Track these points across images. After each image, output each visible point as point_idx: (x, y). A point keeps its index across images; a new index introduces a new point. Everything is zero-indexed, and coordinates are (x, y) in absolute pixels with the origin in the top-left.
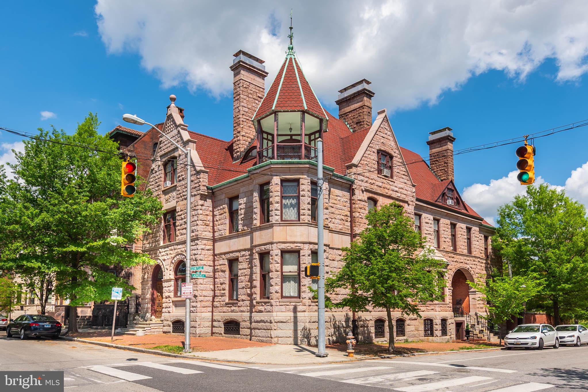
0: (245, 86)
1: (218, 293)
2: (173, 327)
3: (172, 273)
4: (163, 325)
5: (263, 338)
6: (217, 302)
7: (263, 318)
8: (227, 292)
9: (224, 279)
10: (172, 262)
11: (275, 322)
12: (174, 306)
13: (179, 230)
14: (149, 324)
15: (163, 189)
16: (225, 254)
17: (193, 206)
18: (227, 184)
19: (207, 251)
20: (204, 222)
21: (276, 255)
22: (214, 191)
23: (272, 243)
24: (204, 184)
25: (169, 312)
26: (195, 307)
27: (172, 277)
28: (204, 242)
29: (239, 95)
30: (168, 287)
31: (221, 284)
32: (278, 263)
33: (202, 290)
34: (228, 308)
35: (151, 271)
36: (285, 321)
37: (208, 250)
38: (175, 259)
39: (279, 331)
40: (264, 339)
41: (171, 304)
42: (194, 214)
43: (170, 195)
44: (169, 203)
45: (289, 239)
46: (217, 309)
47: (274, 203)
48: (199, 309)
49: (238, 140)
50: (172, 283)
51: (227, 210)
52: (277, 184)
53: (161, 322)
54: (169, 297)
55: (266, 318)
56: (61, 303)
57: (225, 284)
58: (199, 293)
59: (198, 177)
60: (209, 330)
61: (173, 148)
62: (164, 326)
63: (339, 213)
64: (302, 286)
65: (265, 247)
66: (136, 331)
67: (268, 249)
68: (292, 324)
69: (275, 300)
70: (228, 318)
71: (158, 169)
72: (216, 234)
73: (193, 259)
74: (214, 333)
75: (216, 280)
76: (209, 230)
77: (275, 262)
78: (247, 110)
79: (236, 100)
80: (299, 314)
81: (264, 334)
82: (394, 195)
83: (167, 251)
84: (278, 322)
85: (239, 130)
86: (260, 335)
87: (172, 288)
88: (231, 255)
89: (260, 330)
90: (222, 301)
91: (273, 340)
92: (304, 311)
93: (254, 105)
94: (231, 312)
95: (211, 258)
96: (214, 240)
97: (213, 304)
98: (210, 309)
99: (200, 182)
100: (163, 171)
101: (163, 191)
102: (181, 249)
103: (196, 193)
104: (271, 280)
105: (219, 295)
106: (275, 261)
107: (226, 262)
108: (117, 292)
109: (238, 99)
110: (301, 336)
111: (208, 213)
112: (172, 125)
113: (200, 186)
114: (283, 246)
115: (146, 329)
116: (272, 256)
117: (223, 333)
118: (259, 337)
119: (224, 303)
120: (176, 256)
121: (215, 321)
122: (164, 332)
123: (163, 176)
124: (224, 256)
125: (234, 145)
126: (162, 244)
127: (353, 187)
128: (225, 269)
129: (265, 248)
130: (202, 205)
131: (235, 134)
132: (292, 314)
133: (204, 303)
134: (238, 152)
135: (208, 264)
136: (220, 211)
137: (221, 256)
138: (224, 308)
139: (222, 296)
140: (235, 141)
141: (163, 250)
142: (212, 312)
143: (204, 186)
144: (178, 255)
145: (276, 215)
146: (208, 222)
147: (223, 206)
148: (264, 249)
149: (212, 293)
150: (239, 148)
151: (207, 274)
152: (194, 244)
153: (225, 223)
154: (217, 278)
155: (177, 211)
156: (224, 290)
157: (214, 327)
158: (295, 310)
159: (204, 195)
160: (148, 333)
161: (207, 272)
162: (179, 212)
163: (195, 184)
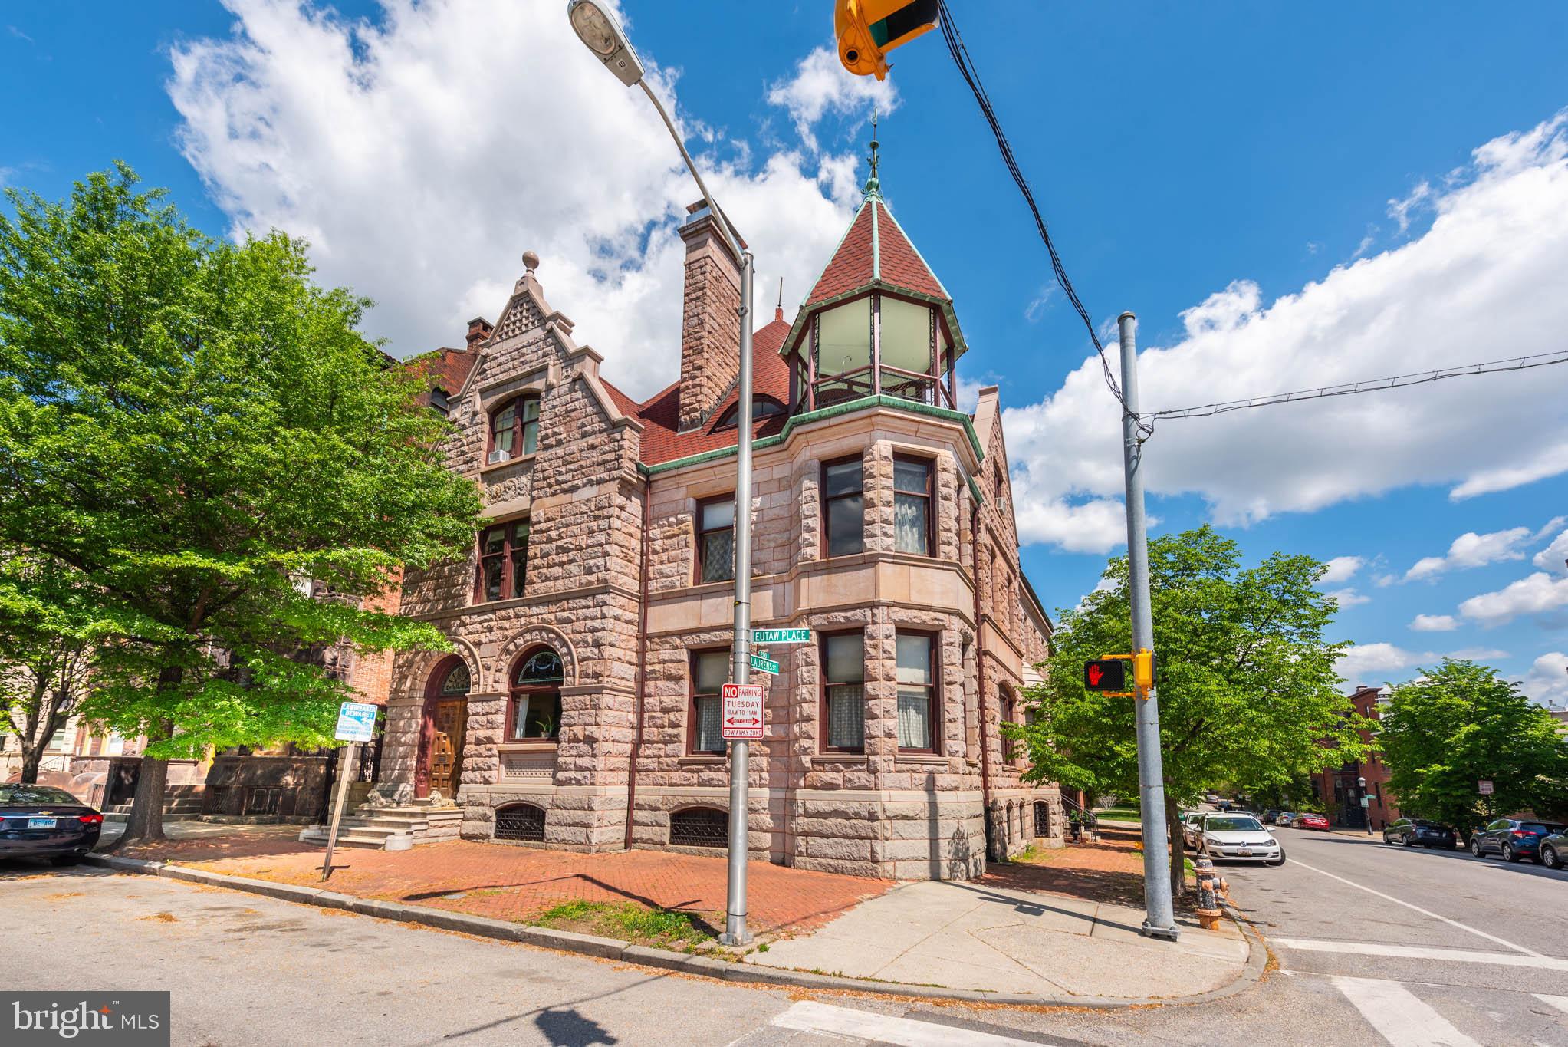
0: (714, 274)
1: (649, 732)
2: (498, 821)
3: (504, 678)
4: (461, 816)
5: (840, 861)
6: (648, 757)
7: (841, 807)
8: (683, 732)
9: (678, 698)
10: (506, 651)
11: (889, 818)
12: (503, 767)
13: (536, 568)
14: (424, 815)
15: (483, 468)
16: (680, 634)
17: (593, 508)
18: (700, 462)
19: (625, 625)
20: (625, 550)
21: (887, 637)
22: (652, 478)
23: (873, 605)
24: (632, 456)
25: (487, 782)
26: (588, 769)
27: (504, 687)
28: (622, 601)
29: (703, 289)
30: (488, 713)
31: (666, 711)
32: (891, 658)
33: (610, 725)
34: (688, 775)
35: (423, 673)
36: (911, 814)
37: (629, 622)
38: (520, 641)
39: (896, 842)
40: (847, 864)
41: (495, 760)
42: (596, 528)
43: (508, 483)
44: (502, 503)
45: (916, 600)
46: (647, 776)
47: (880, 504)
48: (599, 777)
49: (695, 386)
50: (503, 704)
51: (690, 526)
52: (886, 458)
53: (457, 809)
54: (490, 740)
55: (855, 804)
56: (97, 747)
57: (681, 710)
58: (603, 730)
59: (618, 436)
60: (619, 833)
61: (528, 369)
62: (463, 819)
64: (950, 721)
65: (849, 614)
66: (385, 835)
67: (857, 620)
68: (925, 823)
69: (886, 757)
70: (690, 800)
71: (472, 420)
72: (653, 585)
73: (587, 642)
74: (635, 841)
75: (646, 700)
76: (633, 572)
77: (885, 655)
78: (716, 326)
79: (692, 300)
80: (941, 796)
81: (844, 851)
83: (491, 620)
84: (896, 817)
85: (699, 362)
86: (828, 851)
87: (501, 718)
88: (704, 636)
89: (827, 837)
90: (667, 756)
91: (880, 868)
92: (956, 788)
93: (728, 322)
94: (699, 784)
95: (634, 643)
96: (645, 600)
97: (632, 764)
98: (624, 776)
99: (621, 448)
100: (486, 427)
101: (482, 474)
102: (544, 616)
103: (605, 476)
104: (871, 703)
105: (655, 739)
106: (885, 652)
107: (684, 655)
108: (359, 719)
109: (698, 298)
110: (950, 857)
111: (632, 530)
112: (527, 318)
113: (620, 457)
114: (902, 615)
115: (414, 827)
116: (872, 638)
117: (668, 842)
118: (826, 856)
119: (676, 760)
120: (522, 634)
121: (641, 807)
122: (463, 837)
123: (485, 437)
124: (678, 641)
125: (682, 395)
126: (469, 603)
127: (979, 515)
128: (681, 672)
129: (846, 618)
130: (622, 508)
131: (688, 372)
132: (923, 796)
133: (611, 759)
134: (695, 410)
135: (627, 658)
136: (665, 529)
137: (669, 639)
138: (673, 774)
139: (665, 743)
140: (687, 388)
141: (475, 618)
142: (631, 784)
143: (630, 459)
144: (530, 631)
145: (885, 534)
146: (632, 554)
147: (679, 516)
148: (842, 620)
149: (630, 735)
150: (699, 401)
151: (624, 682)
152: (591, 604)
153: (684, 557)
154: (650, 696)
155: (534, 519)
156: (674, 725)
157: (637, 823)
158: (931, 786)
159: (630, 483)
160: (418, 841)
161: (623, 678)
162: (539, 522)
163: (604, 453)
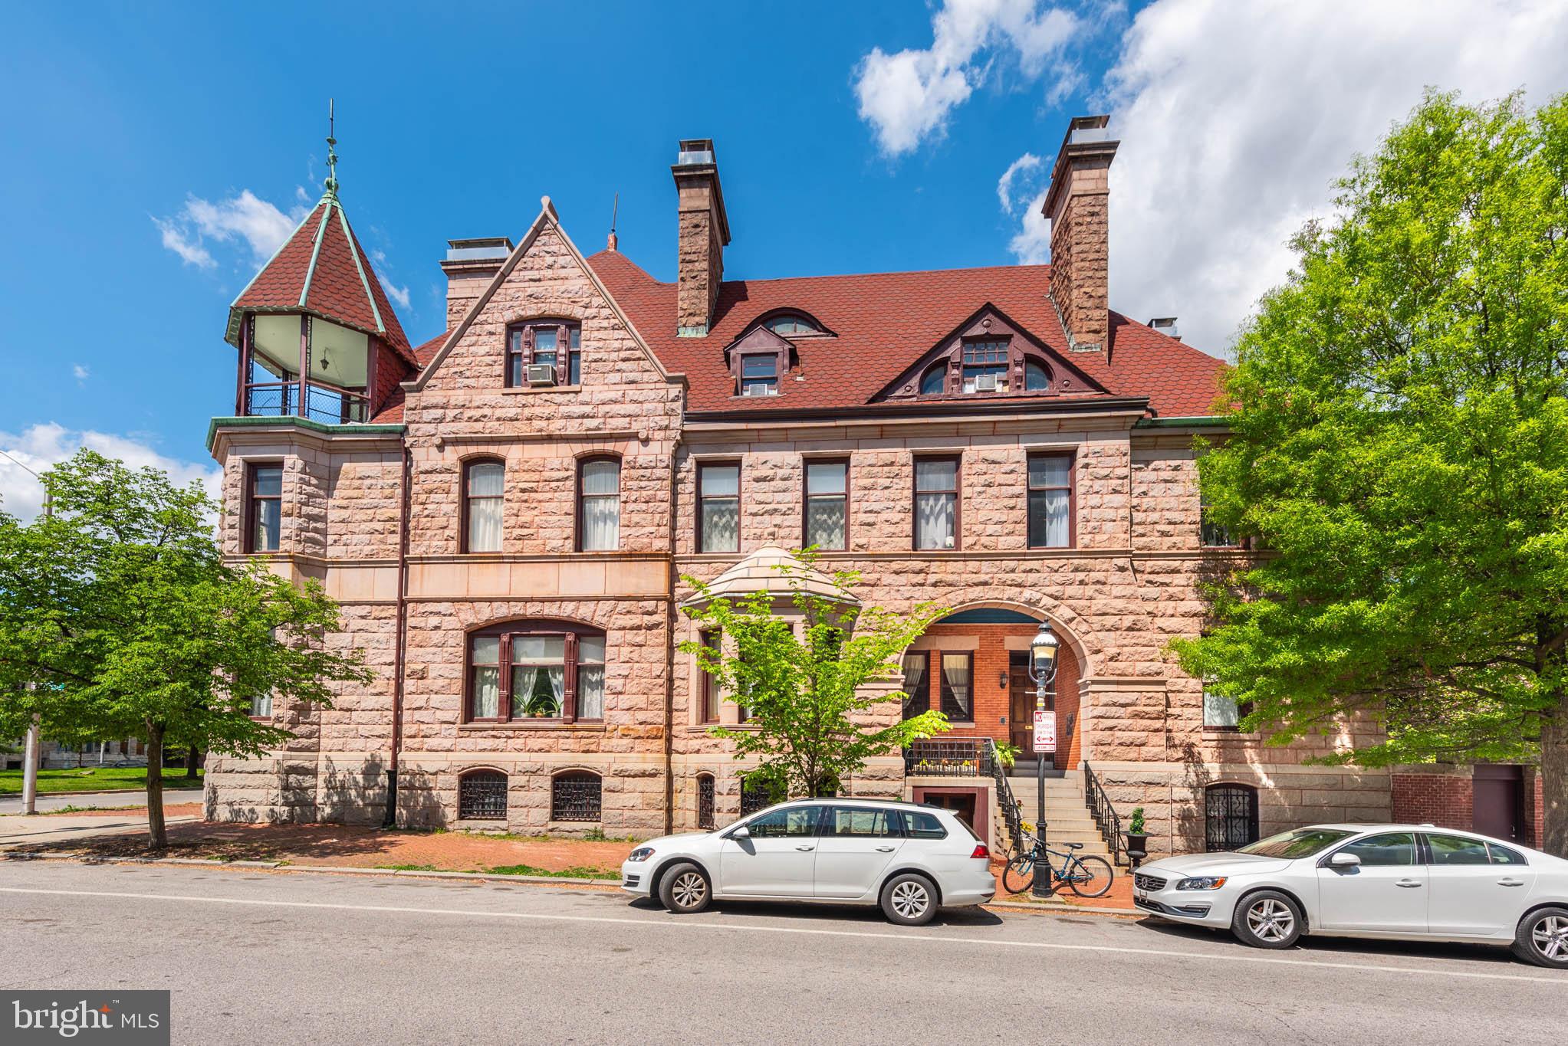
63: (365, 518)
82: (573, 428)
127: (407, 445)
